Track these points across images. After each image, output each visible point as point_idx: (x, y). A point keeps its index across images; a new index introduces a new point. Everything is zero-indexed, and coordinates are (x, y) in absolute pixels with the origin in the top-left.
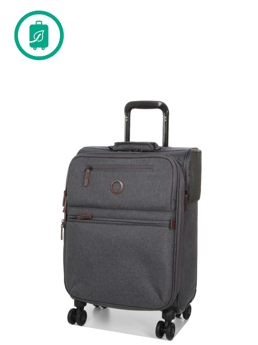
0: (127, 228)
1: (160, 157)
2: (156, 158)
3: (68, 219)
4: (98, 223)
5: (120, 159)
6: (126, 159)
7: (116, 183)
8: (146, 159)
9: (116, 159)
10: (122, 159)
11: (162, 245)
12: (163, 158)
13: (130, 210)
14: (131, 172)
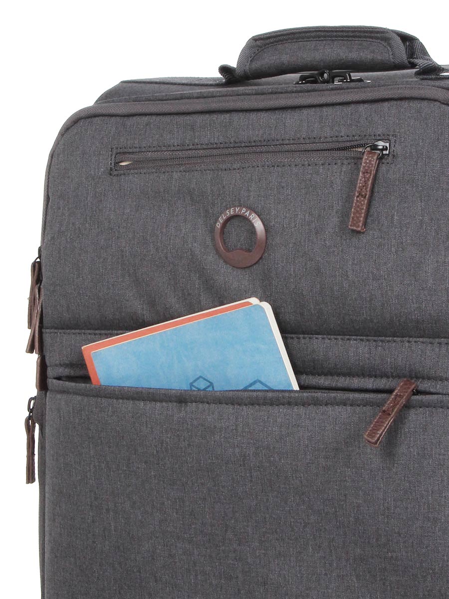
0: (279, 420)
1: (423, 99)
2: (405, 104)
3: (52, 383)
4: (155, 401)
5: (253, 116)
6: (277, 115)
7: (235, 222)
8: (362, 108)
9: (235, 117)
10: (259, 114)
11: (436, 488)
12: (435, 100)
13: (304, 333)
14: (295, 170)
